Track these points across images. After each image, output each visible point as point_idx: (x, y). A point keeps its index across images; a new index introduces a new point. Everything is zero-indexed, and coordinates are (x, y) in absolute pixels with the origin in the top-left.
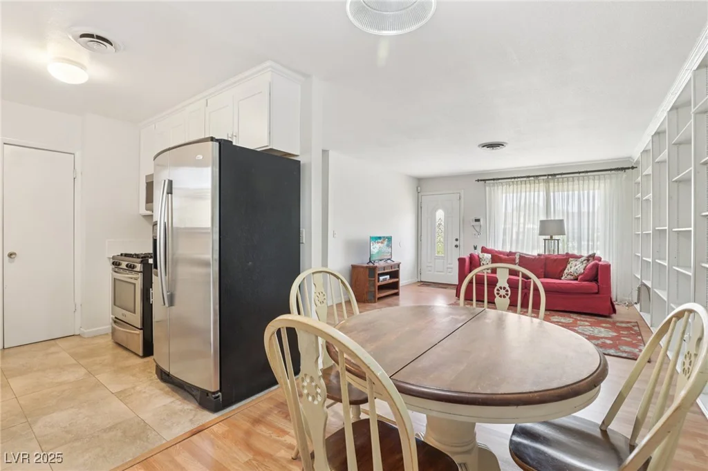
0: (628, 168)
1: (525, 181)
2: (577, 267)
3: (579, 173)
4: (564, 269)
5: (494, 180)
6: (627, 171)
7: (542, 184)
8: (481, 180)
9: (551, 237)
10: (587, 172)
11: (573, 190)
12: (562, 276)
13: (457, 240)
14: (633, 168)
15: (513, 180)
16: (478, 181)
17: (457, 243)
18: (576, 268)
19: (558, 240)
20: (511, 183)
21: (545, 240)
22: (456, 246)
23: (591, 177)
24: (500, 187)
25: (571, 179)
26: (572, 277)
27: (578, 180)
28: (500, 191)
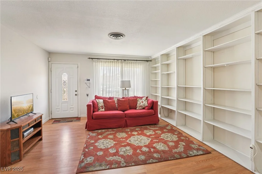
0: (149, 61)
1: (113, 61)
2: (144, 103)
3: (134, 60)
4: (137, 104)
5: (98, 59)
6: (149, 62)
7: (119, 64)
8: (91, 58)
9: (125, 89)
10: (137, 60)
11: (132, 68)
12: (137, 108)
13: (76, 91)
14: (151, 61)
15: (107, 60)
16: (89, 58)
17: (76, 93)
18: (142, 103)
19: (128, 90)
20: (106, 62)
21: (123, 90)
22: (76, 95)
23: (138, 63)
24: (101, 63)
25: (131, 63)
26: (142, 108)
27: (133, 64)
28: (101, 65)
